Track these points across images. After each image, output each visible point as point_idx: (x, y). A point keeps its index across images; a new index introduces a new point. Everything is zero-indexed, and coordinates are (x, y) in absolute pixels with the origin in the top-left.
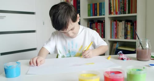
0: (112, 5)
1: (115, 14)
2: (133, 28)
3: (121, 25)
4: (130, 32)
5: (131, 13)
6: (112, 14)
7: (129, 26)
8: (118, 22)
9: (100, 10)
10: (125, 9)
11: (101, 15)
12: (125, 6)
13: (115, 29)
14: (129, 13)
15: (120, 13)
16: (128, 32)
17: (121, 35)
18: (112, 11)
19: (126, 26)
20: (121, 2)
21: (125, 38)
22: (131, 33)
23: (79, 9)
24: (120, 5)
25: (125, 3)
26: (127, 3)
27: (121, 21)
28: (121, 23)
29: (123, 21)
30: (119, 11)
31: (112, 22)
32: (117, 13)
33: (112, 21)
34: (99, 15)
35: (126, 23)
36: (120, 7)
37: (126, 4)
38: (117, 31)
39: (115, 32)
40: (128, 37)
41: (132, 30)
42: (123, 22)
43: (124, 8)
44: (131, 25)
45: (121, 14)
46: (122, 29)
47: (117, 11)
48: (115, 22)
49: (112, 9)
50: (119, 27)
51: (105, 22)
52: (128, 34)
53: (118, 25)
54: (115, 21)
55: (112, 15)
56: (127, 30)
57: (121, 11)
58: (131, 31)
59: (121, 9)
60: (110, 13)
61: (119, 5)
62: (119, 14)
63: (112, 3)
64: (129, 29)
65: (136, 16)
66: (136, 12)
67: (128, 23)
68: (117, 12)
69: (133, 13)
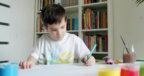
0: (85, 21)
2: (104, 41)
3: (93, 39)
4: (101, 45)
5: (102, 28)
6: (85, 29)
7: (100, 40)
8: (90, 36)
9: (73, 25)
10: (97, 24)
11: (74, 30)
12: (97, 22)
13: (88, 43)
14: (100, 28)
15: (92, 28)
16: (100, 45)
18: (85, 26)
19: (98, 40)
20: (93, 19)
21: (97, 51)
22: (102, 46)
24: (92, 21)
25: (97, 19)
26: (98, 19)
28: (93, 37)
29: (95, 35)
31: (85, 37)
32: (89, 28)
33: (85, 35)
34: (72, 30)
35: (98, 37)
36: (92, 23)
39: (88, 45)
40: (100, 50)
41: (103, 44)
44: (102, 39)
45: (94, 28)
46: (94, 43)
47: (90, 26)
48: (87, 36)
49: (85, 24)
50: (91, 41)
52: (100, 47)
53: (90, 39)
57: (93, 27)
58: (102, 44)
59: (94, 24)
60: (83, 28)
61: (91, 21)
63: (85, 19)
64: (100, 43)
65: (107, 31)
67: (100, 37)
68: (89, 27)
69: (104, 28)
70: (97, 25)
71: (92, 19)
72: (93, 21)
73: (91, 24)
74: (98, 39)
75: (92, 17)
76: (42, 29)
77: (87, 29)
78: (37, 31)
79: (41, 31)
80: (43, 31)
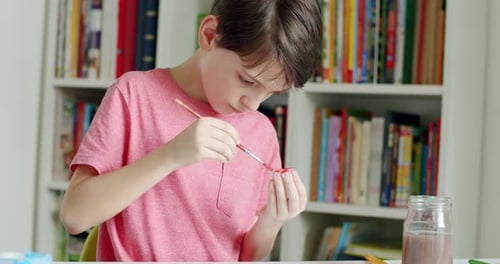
0: (327, 35)
1: (339, 78)
2: (424, 154)
3: (368, 136)
4: (407, 171)
5: (419, 82)
6: (323, 78)
7: (405, 143)
8: (351, 120)
10: (389, 58)
12: (390, 46)
13: (336, 156)
14: (407, 80)
15: (363, 75)
16: (400, 171)
17: (364, 186)
18: (327, 63)
19: (390, 144)
20: (373, 25)
21: (382, 204)
22: (412, 176)
23: (149, 37)
24: (366, 35)
25: (391, 28)
26: (401, 29)
27: (365, 116)
28: (367, 124)
29: (378, 116)
30: (360, 64)
31: (325, 121)
32: (348, 77)
33: (324, 113)
35: (392, 126)
36: (367, 47)
37: (394, 34)
38: (342, 166)
39: (336, 168)
40: (398, 196)
41: (418, 165)
42: (379, 122)
43: (386, 54)
44: (415, 140)
45: (371, 80)
46: (371, 158)
47: (352, 65)
48: (336, 121)
49: (327, 51)
50: (357, 144)
51: (285, 116)
52: (399, 184)
53: (353, 138)
54: (339, 113)
55: (326, 82)
56: (394, 162)
57: (372, 70)
58: (413, 168)
59: (372, 56)
60: (317, 72)
61: (361, 39)
62: (361, 82)
63: (327, 22)
64: (404, 159)
65: (438, 99)
66: (439, 80)
67: (403, 128)
68: (350, 73)
69: (427, 83)
70: (392, 64)
71: (367, 28)
72: (372, 39)
73: (360, 52)
74: (391, 136)
75: (368, 16)
76: (90, 62)
77: (335, 81)
78: (59, 73)
79: (80, 74)
80: (92, 71)
